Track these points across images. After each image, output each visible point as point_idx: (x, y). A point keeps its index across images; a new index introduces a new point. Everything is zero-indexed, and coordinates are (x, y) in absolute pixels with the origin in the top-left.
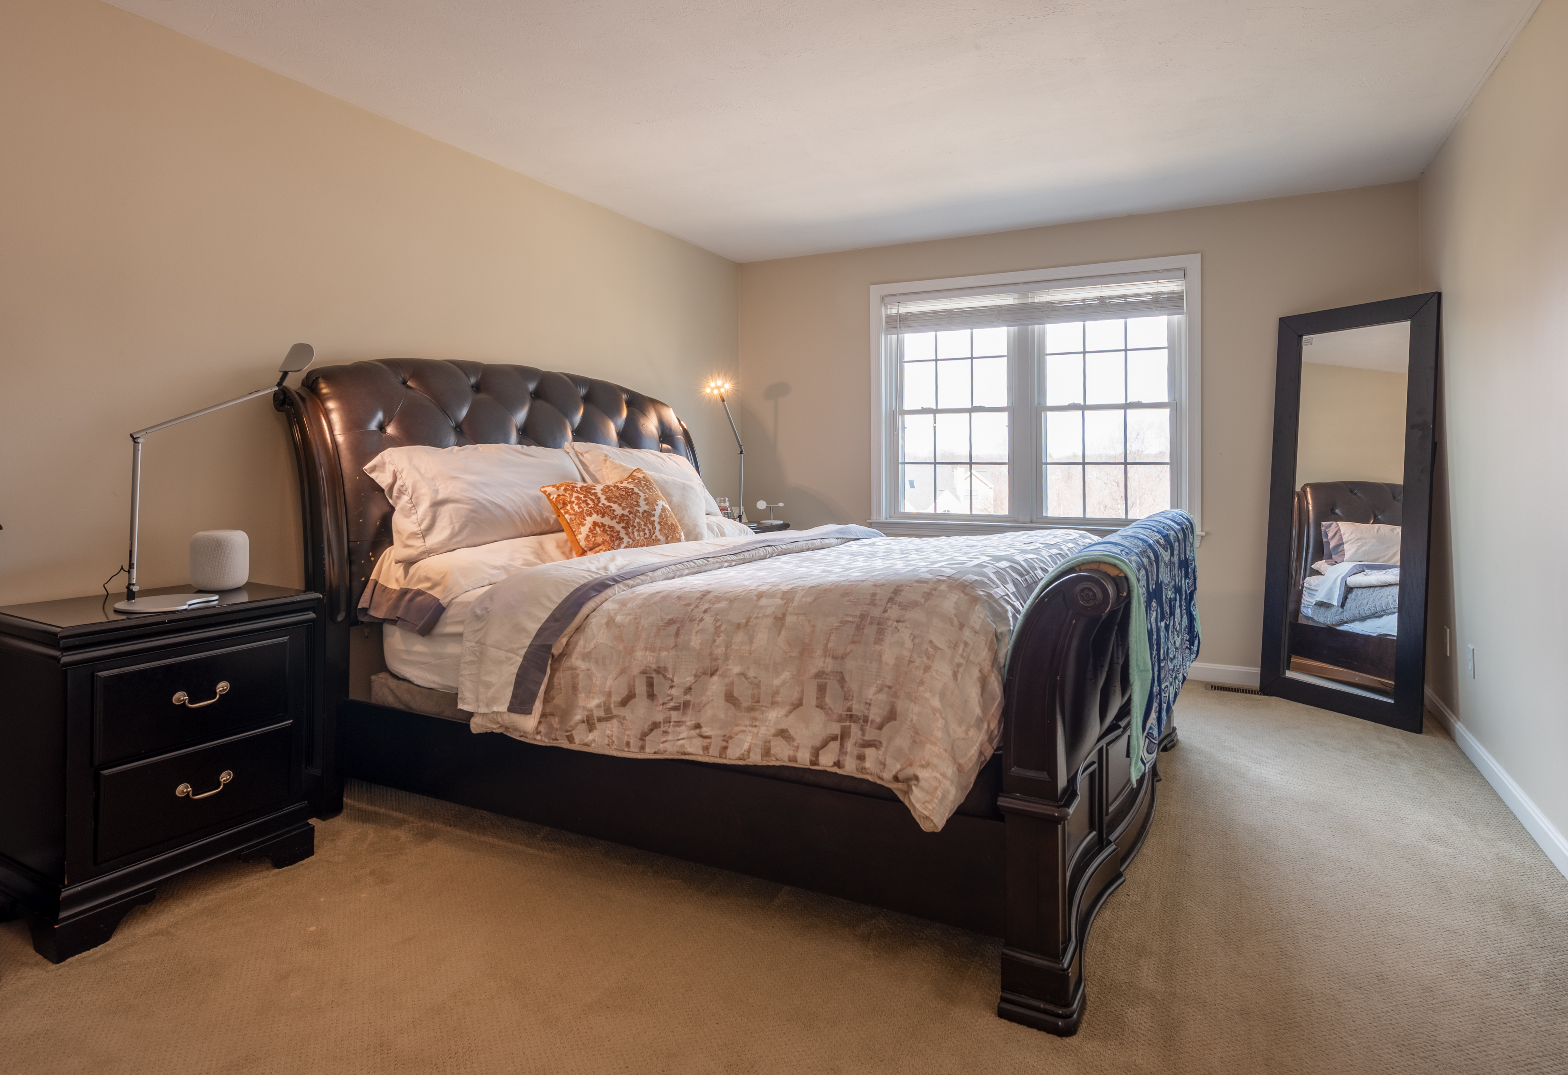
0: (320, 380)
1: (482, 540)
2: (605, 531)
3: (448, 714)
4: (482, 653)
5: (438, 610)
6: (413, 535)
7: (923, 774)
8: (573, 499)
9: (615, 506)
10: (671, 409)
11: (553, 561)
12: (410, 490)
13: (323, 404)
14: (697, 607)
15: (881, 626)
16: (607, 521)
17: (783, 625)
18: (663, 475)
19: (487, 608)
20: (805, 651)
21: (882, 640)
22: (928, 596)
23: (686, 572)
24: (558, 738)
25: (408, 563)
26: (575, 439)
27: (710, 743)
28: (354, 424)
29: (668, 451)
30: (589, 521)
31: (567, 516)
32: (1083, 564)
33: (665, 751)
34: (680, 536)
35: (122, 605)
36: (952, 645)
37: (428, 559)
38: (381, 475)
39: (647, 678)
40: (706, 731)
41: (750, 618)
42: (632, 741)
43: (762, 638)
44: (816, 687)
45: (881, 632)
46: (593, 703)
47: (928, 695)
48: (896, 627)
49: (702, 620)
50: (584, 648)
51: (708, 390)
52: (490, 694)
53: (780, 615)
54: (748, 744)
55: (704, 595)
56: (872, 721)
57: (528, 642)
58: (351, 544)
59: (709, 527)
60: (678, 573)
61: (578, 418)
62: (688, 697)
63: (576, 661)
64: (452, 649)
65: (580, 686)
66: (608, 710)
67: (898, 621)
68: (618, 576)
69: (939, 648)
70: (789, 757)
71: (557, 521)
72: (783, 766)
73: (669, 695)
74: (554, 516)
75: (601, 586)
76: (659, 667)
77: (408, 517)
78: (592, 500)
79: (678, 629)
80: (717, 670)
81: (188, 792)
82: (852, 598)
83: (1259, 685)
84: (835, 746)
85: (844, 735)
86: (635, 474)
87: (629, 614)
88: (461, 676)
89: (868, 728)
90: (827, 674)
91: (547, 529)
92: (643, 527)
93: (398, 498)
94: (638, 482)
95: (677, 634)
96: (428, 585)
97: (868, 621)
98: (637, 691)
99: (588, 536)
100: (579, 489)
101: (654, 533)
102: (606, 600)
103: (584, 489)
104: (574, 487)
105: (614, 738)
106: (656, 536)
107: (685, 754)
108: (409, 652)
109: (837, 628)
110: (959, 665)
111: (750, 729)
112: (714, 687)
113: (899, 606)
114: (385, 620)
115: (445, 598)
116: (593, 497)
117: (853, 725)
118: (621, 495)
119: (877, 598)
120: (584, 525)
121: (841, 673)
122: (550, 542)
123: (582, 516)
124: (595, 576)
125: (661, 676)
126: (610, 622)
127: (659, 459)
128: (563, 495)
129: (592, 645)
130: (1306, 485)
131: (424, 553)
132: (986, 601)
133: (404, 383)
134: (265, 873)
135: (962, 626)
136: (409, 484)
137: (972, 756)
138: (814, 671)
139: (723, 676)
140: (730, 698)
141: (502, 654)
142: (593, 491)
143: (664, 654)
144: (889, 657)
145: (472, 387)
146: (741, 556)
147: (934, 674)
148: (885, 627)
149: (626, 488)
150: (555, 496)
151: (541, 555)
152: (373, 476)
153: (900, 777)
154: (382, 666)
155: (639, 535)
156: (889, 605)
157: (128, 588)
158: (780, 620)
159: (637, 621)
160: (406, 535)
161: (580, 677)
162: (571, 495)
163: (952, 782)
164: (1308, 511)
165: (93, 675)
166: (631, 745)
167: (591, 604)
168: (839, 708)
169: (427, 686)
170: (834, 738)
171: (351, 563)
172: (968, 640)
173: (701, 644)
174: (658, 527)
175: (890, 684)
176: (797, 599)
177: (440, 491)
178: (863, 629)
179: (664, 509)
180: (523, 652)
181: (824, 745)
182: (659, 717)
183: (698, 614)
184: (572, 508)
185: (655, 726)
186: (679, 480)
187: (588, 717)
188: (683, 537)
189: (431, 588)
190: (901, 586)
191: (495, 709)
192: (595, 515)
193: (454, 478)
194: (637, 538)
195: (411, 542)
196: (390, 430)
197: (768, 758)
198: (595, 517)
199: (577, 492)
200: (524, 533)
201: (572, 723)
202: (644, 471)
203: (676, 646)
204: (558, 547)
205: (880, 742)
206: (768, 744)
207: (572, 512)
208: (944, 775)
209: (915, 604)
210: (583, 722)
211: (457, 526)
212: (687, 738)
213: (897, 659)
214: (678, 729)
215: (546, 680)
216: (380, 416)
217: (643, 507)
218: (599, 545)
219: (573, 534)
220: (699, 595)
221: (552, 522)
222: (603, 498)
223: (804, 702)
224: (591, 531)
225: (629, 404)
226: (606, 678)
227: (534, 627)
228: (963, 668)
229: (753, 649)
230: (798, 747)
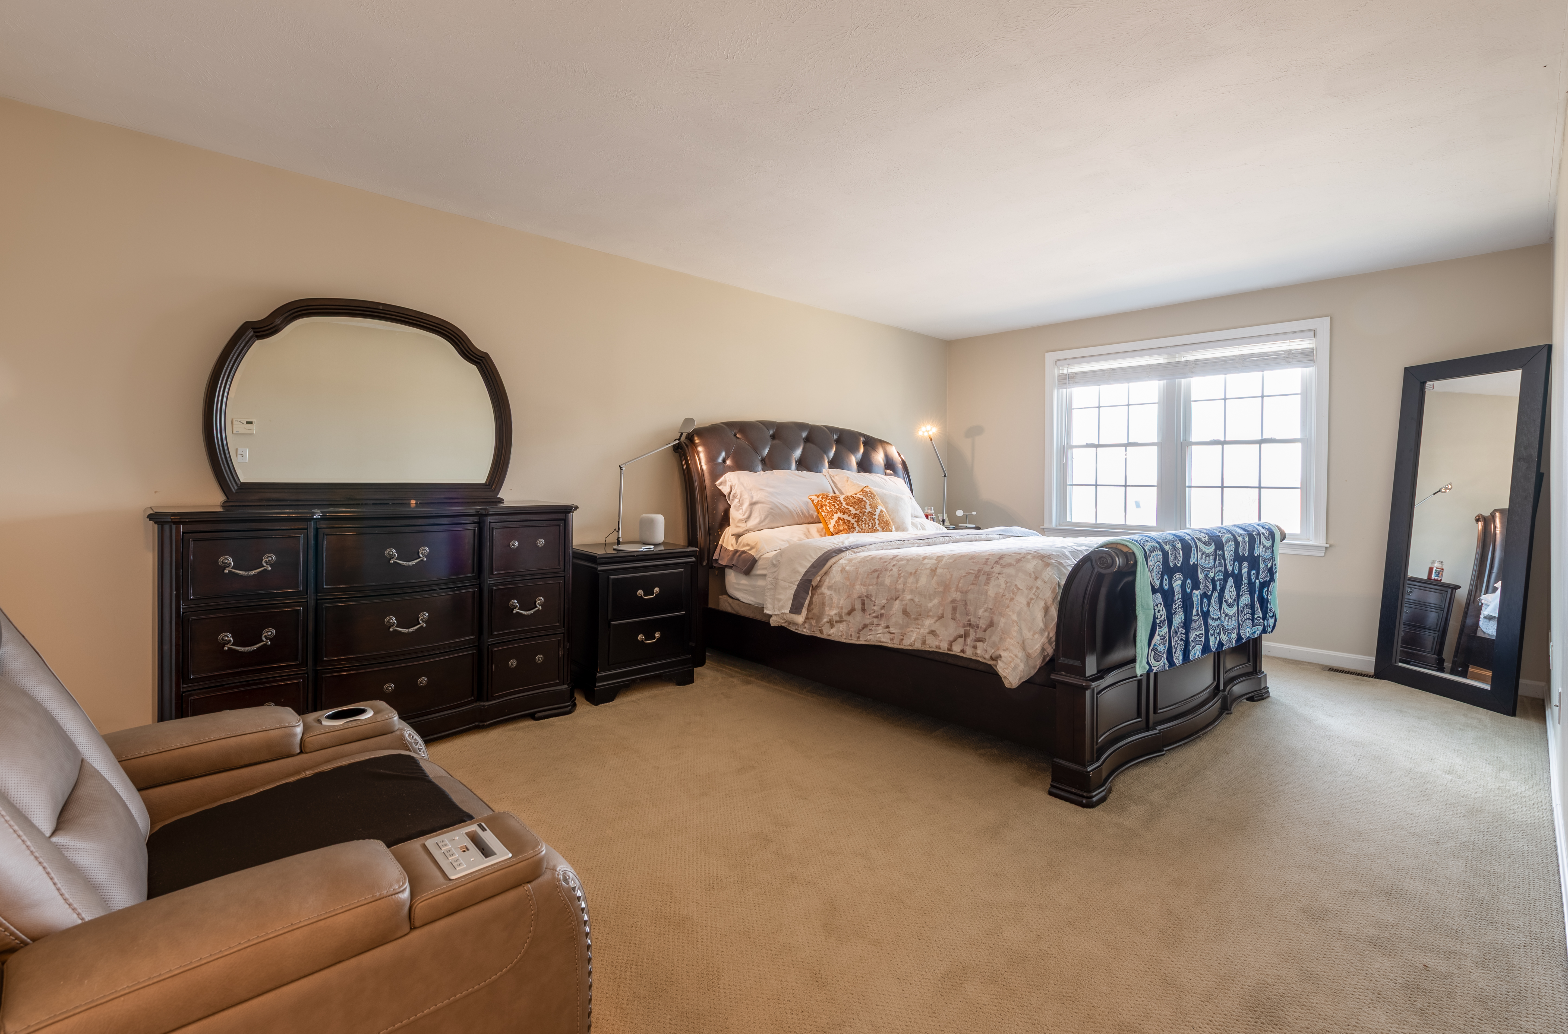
0: (695, 436)
1: (776, 525)
2: (844, 523)
3: (759, 617)
4: (776, 584)
5: (754, 562)
6: (740, 521)
7: (1003, 654)
8: (827, 503)
9: (851, 508)
10: (894, 447)
11: (814, 538)
12: (739, 496)
13: (696, 449)
14: (889, 563)
15: (989, 576)
16: (846, 517)
17: (935, 574)
18: (883, 490)
19: (779, 561)
20: (947, 587)
21: (989, 583)
22: (1019, 561)
23: (890, 547)
24: (815, 631)
25: (738, 536)
26: (830, 467)
27: (894, 637)
28: (711, 459)
29: (891, 475)
30: (836, 517)
31: (823, 513)
32: (1108, 544)
33: (871, 640)
34: (892, 528)
35: (615, 547)
36: (1029, 588)
37: (748, 534)
38: (724, 487)
39: (861, 600)
40: (892, 630)
41: (917, 569)
42: (853, 634)
43: (923, 581)
44: (951, 608)
45: (988, 579)
46: (833, 613)
47: (1010, 613)
48: (997, 577)
49: (891, 570)
50: (829, 583)
51: (920, 433)
52: (780, 604)
53: (934, 569)
54: (914, 638)
55: (894, 557)
56: (981, 627)
57: (800, 578)
58: (710, 524)
59: (913, 524)
60: (885, 548)
61: (832, 454)
62: (883, 611)
63: (824, 590)
64: (761, 583)
65: (826, 603)
66: (841, 617)
67: (999, 574)
68: (849, 546)
69: (1020, 589)
70: (936, 645)
71: (817, 516)
72: (933, 651)
73: (873, 610)
74: (816, 513)
75: (839, 551)
76: (868, 595)
77: (738, 510)
78: (838, 504)
79: (879, 575)
80: (898, 597)
81: (643, 639)
82: (974, 560)
83: (1373, 671)
84: (961, 640)
85: (966, 635)
86: (864, 489)
87: (853, 566)
88: (765, 596)
89: (978, 631)
90: (958, 601)
91: (812, 521)
92: (868, 522)
93: (733, 500)
94: (866, 494)
95: (878, 577)
96: (748, 548)
97: (982, 573)
98: (856, 607)
99: (835, 525)
100: (830, 498)
101: (875, 525)
102: (842, 558)
103: (833, 497)
104: (827, 496)
105: (844, 633)
106: (876, 528)
107: (881, 642)
108: (738, 584)
109: (964, 576)
110: (1032, 599)
111: (916, 629)
112: (897, 606)
113: (1001, 566)
114: (726, 566)
115: (757, 555)
116: (838, 503)
117: (971, 630)
118: (855, 502)
119: (989, 561)
120: (832, 519)
121: (965, 601)
122: (814, 528)
123: (831, 514)
124: (836, 546)
125: (869, 599)
126: (843, 570)
127: (882, 480)
128: (821, 501)
129: (833, 582)
130: (1496, 510)
131: (746, 530)
132: (1056, 566)
133: (735, 435)
134: (673, 687)
135: (1036, 578)
136: (738, 492)
137: (1036, 649)
138: (950, 599)
139: (902, 600)
140: (905, 613)
141: (787, 584)
142: (838, 499)
143: (871, 587)
144: (991, 593)
145: (771, 436)
146: (927, 541)
147: (1016, 602)
148: (991, 576)
149: (858, 497)
150: (817, 502)
151: (808, 535)
152: (720, 488)
153: (993, 656)
154: (724, 592)
155: (865, 526)
156: (995, 565)
157: (617, 539)
158: (933, 571)
159: (857, 570)
160: (737, 520)
161: (827, 598)
162: (826, 501)
163: (1021, 661)
164: (1495, 534)
165: (608, 577)
166: (853, 636)
167: (833, 560)
168: (965, 620)
169: (747, 602)
170: (961, 636)
171: (709, 534)
172: (1039, 586)
173: (890, 583)
174: (877, 522)
175: (991, 607)
176: (944, 560)
177: (754, 497)
178: (979, 577)
179: (881, 511)
180: (797, 583)
181: (955, 640)
182: (868, 622)
183: (890, 567)
184: (826, 509)
185: (865, 626)
186: (894, 494)
187: (830, 619)
188: (894, 529)
189: (750, 550)
190: (1004, 555)
191: (783, 612)
192: (839, 513)
193: (761, 490)
194: (864, 528)
195: (739, 525)
196: (728, 462)
197: (925, 646)
198: (840, 515)
199: (829, 499)
200: (799, 523)
201: (822, 623)
202: (871, 487)
203: (877, 583)
204: (818, 531)
205: (985, 639)
206: (924, 638)
207: (826, 511)
208: (1016, 656)
209: (1010, 565)
210: (828, 622)
211: (763, 518)
212: (882, 633)
213: (996, 594)
214: (877, 628)
215: (808, 598)
216: (723, 454)
217: (868, 509)
218: (841, 531)
219: (826, 524)
220: (891, 557)
221: (814, 517)
222: (844, 503)
223: (945, 616)
224: (836, 522)
225: (865, 444)
226: (840, 600)
227: (803, 571)
228: (1034, 601)
229: (918, 586)
230: (941, 641)
